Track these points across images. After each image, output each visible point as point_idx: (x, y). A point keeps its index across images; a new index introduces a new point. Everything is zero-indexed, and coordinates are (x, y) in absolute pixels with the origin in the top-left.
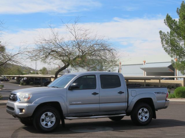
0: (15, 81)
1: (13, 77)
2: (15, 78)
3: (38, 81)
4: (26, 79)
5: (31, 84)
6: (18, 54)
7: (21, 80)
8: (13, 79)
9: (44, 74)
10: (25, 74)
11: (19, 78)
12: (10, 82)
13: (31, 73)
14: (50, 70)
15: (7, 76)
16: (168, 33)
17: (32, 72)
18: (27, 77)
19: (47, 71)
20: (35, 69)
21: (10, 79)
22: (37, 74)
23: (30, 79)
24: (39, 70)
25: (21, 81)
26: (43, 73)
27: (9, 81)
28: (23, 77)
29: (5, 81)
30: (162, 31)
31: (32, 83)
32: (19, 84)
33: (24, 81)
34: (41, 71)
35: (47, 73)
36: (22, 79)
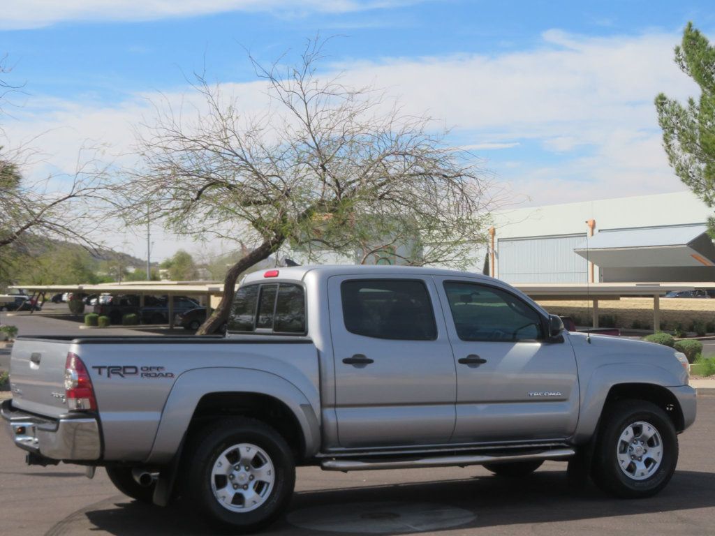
0: (63, 308)
1: (54, 294)
2: (65, 297)
3: (157, 309)
4: (109, 299)
5: (130, 319)
6: (70, 197)
7: (88, 303)
8: (58, 299)
9: (181, 278)
10: (102, 282)
11: (79, 295)
12: (43, 312)
13: (127, 274)
14: (207, 261)
15: (30, 290)
16: (691, 102)
17: (131, 270)
18: (113, 293)
19: (193, 266)
20: (144, 258)
21: (44, 300)
22: (155, 278)
23: (123, 302)
24: (161, 262)
25: (89, 310)
26: (178, 276)
27: (38, 309)
28: (96, 294)
29: (22, 309)
30: (666, 95)
31: (133, 315)
32: (81, 320)
33: (101, 308)
34: (168, 265)
35: (195, 276)
36: (93, 301)
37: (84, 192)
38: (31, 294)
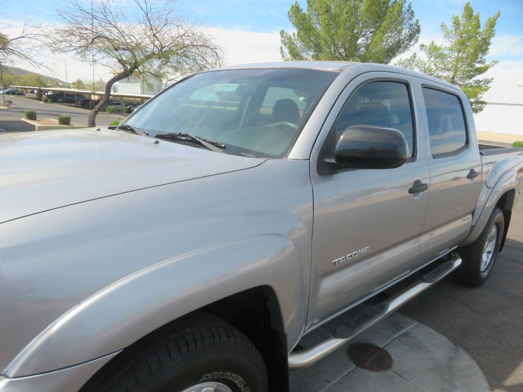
0: (34, 96)
1: (31, 90)
2: (35, 91)
3: (71, 98)
4: (52, 94)
6: (21, 37)
7: (44, 94)
8: (32, 92)
9: (79, 88)
10: (49, 87)
11: (40, 91)
12: (26, 96)
13: (59, 85)
15: (20, 88)
17: (60, 84)
18: (54, 91)
19: (83, 84)
20: (65, 81)
21: (27, 92)
22: (69, 88)
24: (71, 82)
25: (44, 97)
26: (78, 88)
27: (24, 95)
28: (48, 91)
29: (18, 95)
31: (61, 100)
32: (41, 100)
33: (49, 97)
34: (74, 84)
35: (84, 88)
36: (46, 94)
37: (29, 36)
38: (21, 89)
